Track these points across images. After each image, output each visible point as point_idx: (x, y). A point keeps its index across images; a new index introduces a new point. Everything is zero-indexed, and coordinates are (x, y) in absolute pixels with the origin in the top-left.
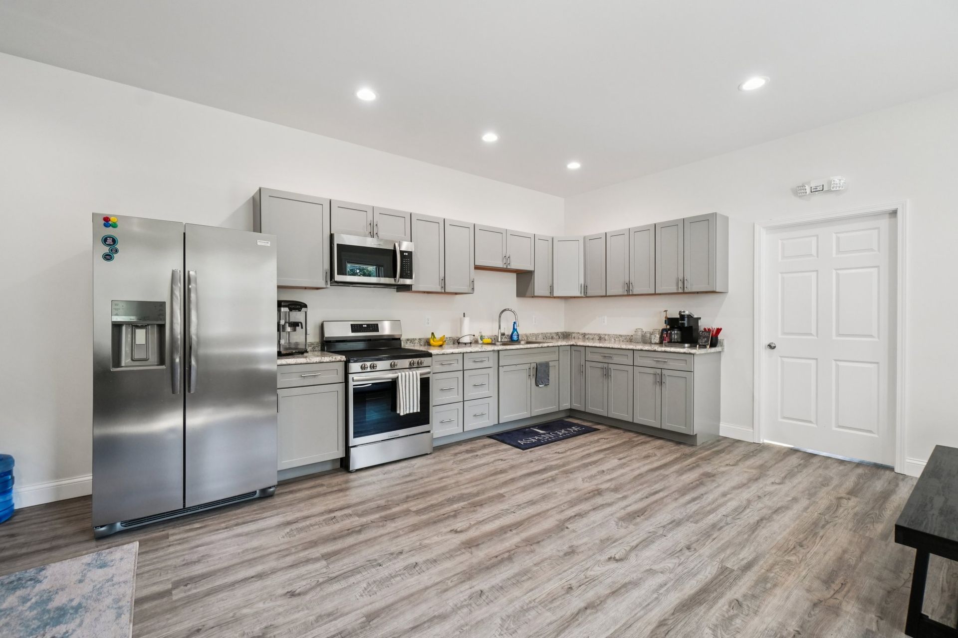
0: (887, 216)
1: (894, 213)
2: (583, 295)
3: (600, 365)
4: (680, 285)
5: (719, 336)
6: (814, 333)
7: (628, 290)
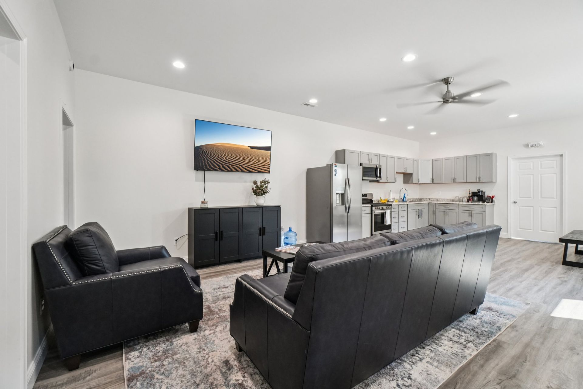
0: (559, 156)
1: (562, 155)
2: (432, 183)
3: (444, 210)
4: (478, 179)
5: (494, 198)
6: (532, 197)
7: (454, 181)
